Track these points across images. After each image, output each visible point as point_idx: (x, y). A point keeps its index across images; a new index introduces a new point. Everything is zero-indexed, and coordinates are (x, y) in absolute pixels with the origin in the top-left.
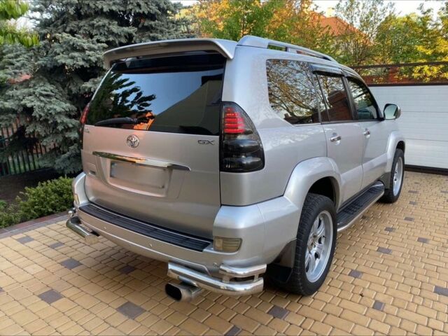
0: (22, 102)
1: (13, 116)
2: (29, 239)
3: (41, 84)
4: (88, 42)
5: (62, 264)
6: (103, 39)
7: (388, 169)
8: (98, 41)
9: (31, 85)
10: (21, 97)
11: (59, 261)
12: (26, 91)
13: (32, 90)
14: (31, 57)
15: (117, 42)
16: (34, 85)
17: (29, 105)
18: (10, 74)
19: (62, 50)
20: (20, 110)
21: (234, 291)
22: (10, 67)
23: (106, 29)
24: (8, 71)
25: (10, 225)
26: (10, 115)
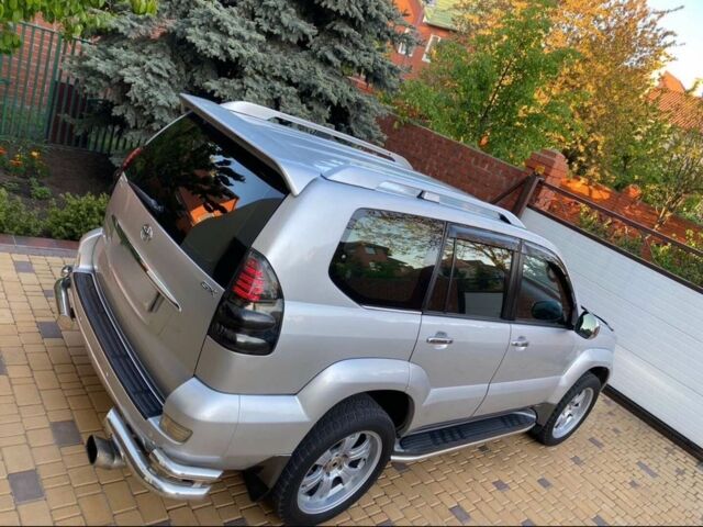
0: (122, 72)
1: (104, 84)
3: (159, 55)
4: (242, 24)
5: (39, 325)
6: (265, 27)
7: (555, 400)
8: (258, 28)
9: (146, 51)
10: (124, 63)
11: (38, 319)
12: (134, 56)
13: (142, 58)
14: (165, 10)
15: (283, 39)
16: (150, 53)
17: (127, 80)
18: (124, 25)
19: (200, 23)
20: (116, 80)
22: (130, 15)
23: (276, 13)
24: (123, 20)
26: (101, 81)
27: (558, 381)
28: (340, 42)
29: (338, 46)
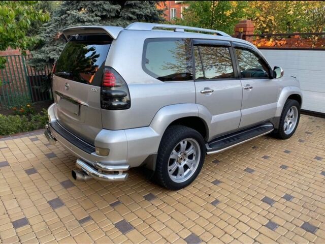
0: (48, 55)
1: (44, 64)
2: (37, 139)
3: (61, 44)
4: (89, 16)
5: (46, 155)
6: (99, 14)
8: (96, 15)
9: (56, 44)
10: (48, 52)
11: (45, 153)
12: (51, 48)
13: (55, 47)
14: (57, 25)
15: (108, 16)
16: (58, 44)
17: (51, 57)
18: (43, 37)
19: (72, 22)
20: (47, 60)
21: (107, 179)
22: (44, 32)
23: (102, 7)
24: (42, 35)
25: (32, 130)
26: (42, 63)
27: (276, 105)
28: (133, 8)
29: (132, 10)
